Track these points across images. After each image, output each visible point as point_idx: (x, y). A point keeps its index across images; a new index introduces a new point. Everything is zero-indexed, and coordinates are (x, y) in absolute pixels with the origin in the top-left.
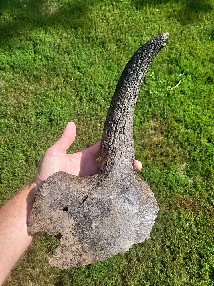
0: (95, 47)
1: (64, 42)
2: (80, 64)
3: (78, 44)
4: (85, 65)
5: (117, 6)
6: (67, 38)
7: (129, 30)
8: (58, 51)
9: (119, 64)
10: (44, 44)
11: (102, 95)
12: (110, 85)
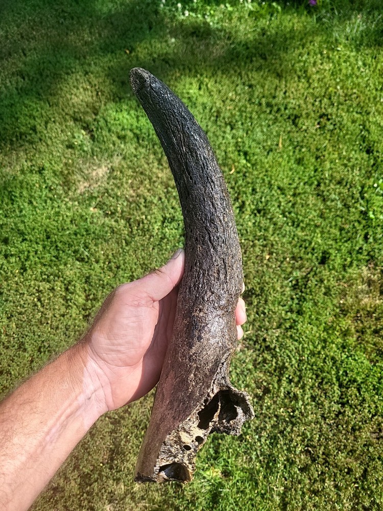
0: (280, 122)
1: (228, 108)
2: (250, 147)
3: (251, 113)
4: (258, 150)
5: (328, 57)
6: (234, 101)
7: (346, 101)
8: (216, 120)
9: (319, 157)
10: (194, 105)
11: (279, 206)
12: (297, 191)
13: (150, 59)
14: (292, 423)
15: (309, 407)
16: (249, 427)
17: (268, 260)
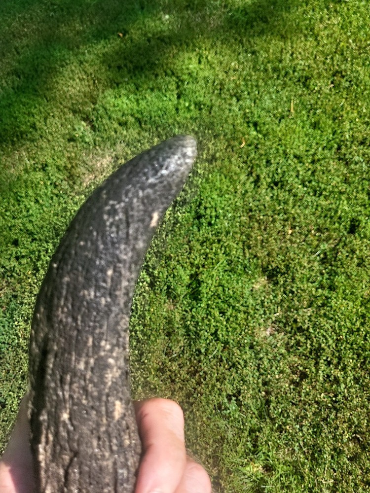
0: (289, 87)
1: (232, 78)
2: (259, 117)
3: (257, 81)
4: (269, 119)
5: (336, 11)
6: (237, 70)
7: (360, 54)
8: (220, 93)
9: (337, 118)
10: (196, 81)
11: (297, 176)
12: (316, 158)
13: (144, 40)
14: (335, 408)
15: (353, 390)
16: (288, 416)
17: (291, 234)
